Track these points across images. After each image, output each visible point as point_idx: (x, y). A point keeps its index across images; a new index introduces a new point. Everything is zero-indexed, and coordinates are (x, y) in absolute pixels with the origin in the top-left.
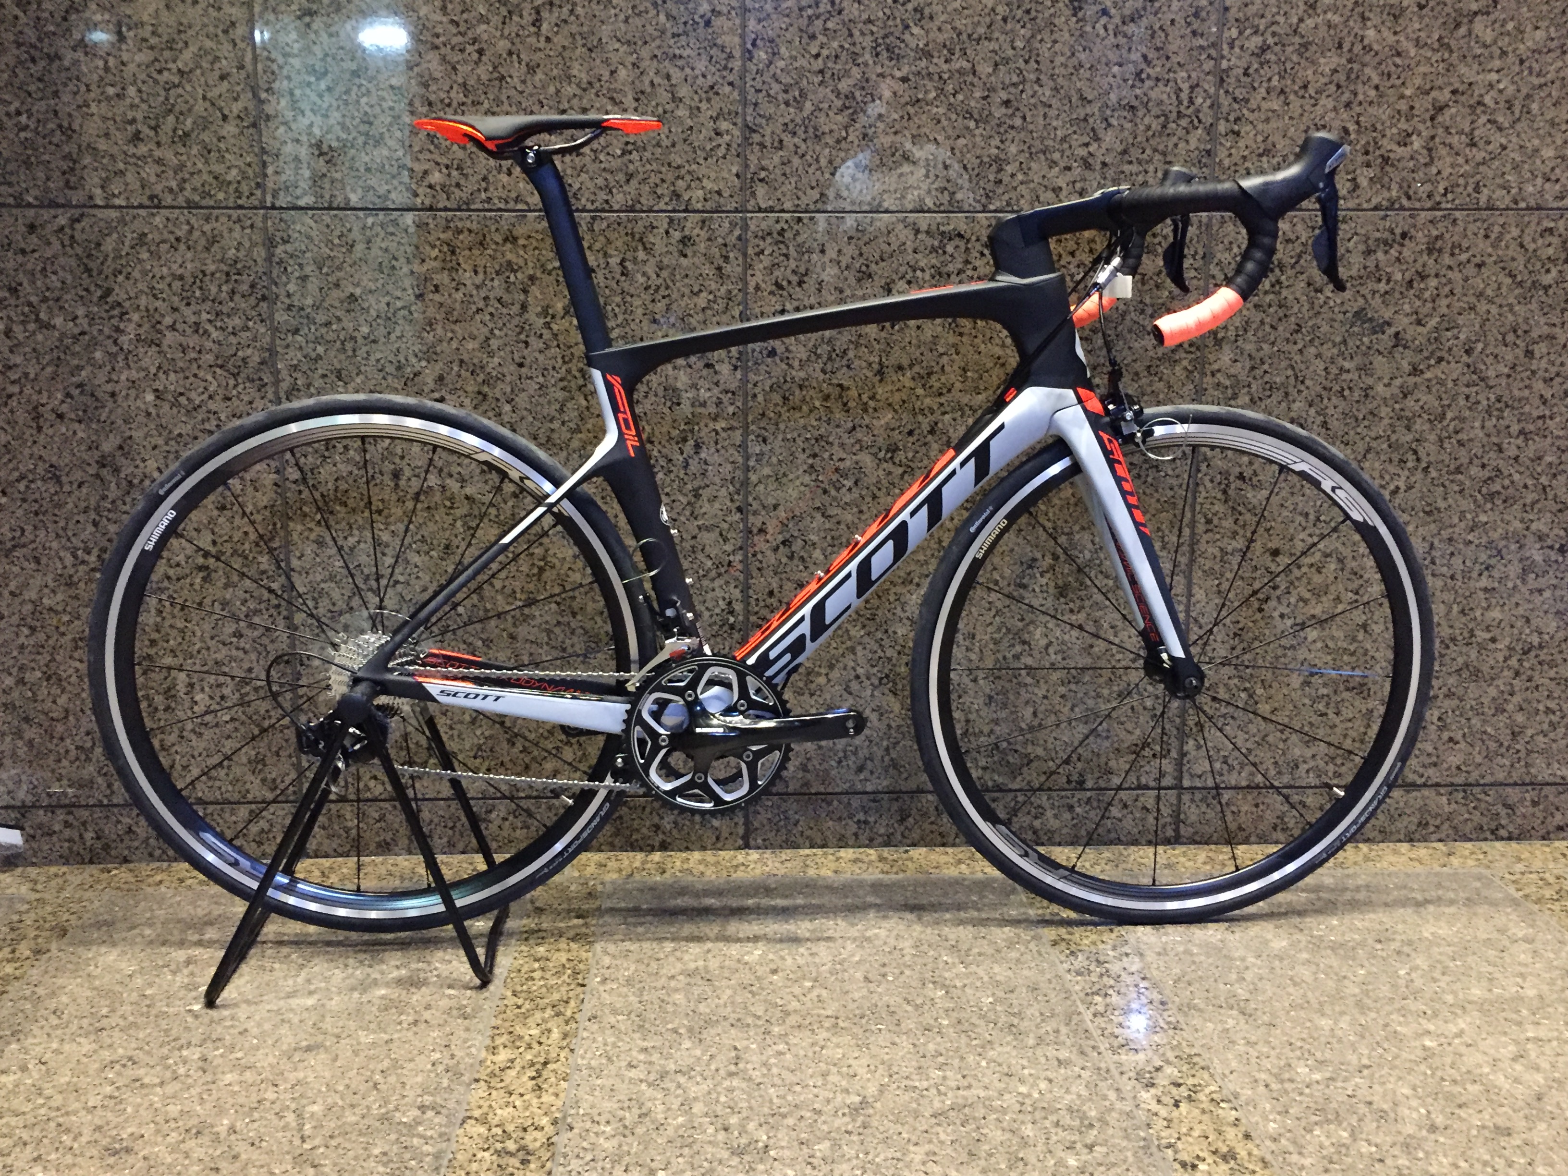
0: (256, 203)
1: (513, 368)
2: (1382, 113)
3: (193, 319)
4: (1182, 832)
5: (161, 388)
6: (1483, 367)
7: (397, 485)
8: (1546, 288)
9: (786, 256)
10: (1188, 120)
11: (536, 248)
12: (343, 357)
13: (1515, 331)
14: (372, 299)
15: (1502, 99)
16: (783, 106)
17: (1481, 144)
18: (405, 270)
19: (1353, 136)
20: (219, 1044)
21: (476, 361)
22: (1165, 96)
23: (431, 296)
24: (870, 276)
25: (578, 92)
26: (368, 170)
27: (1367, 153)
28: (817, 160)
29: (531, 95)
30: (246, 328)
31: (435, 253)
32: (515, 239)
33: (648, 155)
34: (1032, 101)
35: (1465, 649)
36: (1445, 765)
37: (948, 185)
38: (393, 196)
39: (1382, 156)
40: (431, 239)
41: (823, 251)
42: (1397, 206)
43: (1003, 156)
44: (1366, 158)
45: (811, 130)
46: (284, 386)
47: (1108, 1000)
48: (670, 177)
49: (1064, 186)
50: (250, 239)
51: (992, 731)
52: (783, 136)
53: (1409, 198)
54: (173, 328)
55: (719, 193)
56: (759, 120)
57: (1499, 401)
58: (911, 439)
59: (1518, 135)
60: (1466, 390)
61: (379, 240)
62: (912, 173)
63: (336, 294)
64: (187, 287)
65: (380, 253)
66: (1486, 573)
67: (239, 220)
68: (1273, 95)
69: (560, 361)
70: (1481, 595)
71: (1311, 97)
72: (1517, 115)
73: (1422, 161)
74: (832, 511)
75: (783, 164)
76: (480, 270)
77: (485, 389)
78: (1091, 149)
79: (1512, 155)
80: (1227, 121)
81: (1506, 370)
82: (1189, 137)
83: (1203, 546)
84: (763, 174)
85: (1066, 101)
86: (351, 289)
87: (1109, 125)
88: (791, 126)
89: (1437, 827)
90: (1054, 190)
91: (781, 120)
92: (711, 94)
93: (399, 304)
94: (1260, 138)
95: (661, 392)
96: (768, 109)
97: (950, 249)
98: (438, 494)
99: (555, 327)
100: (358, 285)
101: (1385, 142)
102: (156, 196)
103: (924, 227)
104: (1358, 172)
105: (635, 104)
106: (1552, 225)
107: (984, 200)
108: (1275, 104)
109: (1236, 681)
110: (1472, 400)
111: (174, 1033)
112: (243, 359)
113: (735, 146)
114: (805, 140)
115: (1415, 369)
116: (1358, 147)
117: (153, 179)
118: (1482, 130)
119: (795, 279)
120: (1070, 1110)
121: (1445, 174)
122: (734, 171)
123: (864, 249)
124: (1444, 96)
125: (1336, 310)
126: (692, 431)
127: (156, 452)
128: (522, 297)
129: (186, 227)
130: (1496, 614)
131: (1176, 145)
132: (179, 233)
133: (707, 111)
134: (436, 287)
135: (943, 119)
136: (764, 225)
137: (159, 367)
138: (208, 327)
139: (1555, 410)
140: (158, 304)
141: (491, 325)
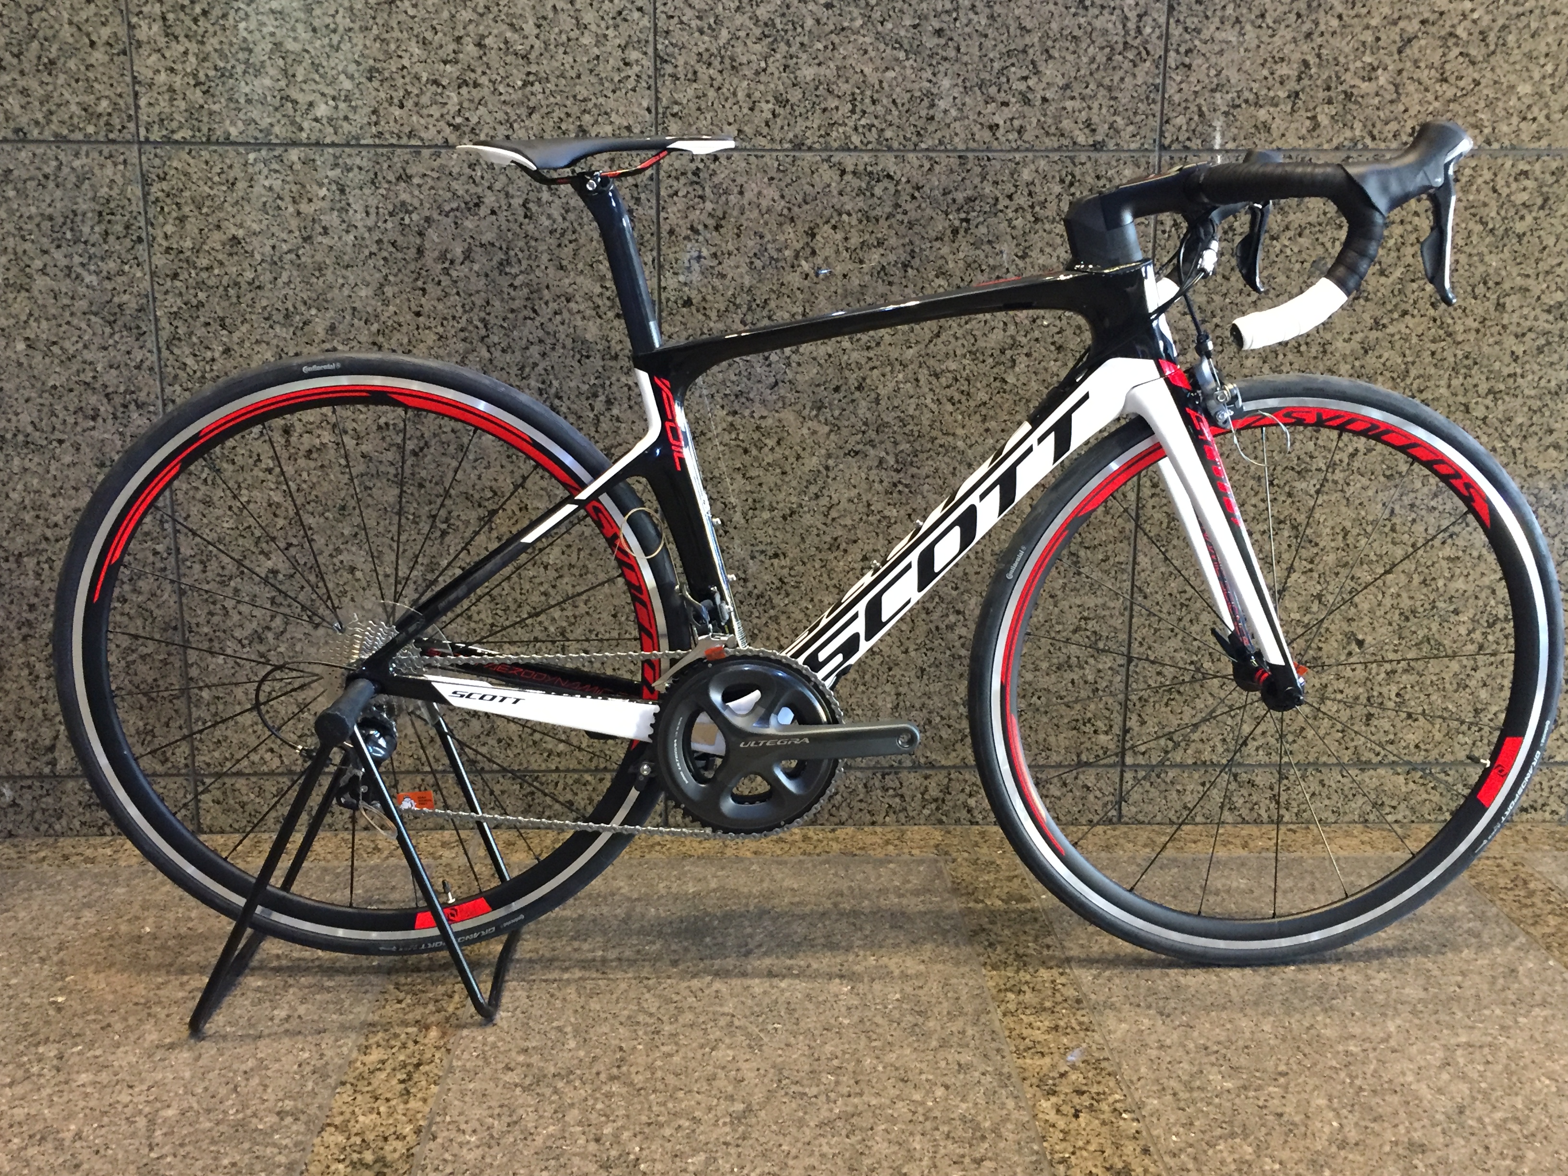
0: (129, 137)
1: (409, 317)
2: (1344, 45)
3: (63, 262)
4: (1124, 812)
5: (32, 336)
6: (1450, 321)
7: (287, 441)
8: (1520, 237)
9: (700, 197)
10: (1135, 52)
11: (432, 188)
12: (226, 304)
13: (1485, 283)
14: (256, 242)
15: (1476, 30)
16: (697, 34)
17: (1452, 79)
18: (291, 209)
19: (1313, 71)
20: (78, 1040)
21: (369, 309)
22: (1110, 25)
23: (320, 239)
24: (792, 220)
25: (475, 17)
26: (249, 101)
27: (1329, 89)
28: (735, 94)
29: (424, 20)
30: (121, 273)
31: (323, 192)
32: (410, 177)
33: (550, 86)
34: (967, 30)
35: (1425, 622)
36: (1403, 744)
37: (876, 122)
38: (277, 129)
39: (1345, 92)
40: (319, 176)
41: (741, 193)
42: (1360, 146)
43: (935, 91)
44: (1326, 93)
45: (727, 61)
46: (165, 335)
47: (1021, 997)
48: (575, 110)
49: (1001, 123)
50: (123, 176)
51: (923, 705)
52: (698, 67)
53: (1374, 138)
54: (43, 271)
55: (629, 128)
56: (670, 49)
57: (1467, 357)
58: (836, 396)
59: (1492, 69)
60: (1433, 347)
61: (262, 177)
62: (837, 108)
63: (217, 236)
64: (57, 229)
65: (263, 192)
66: (1449, 541)
67: (111, 156)
68: (1228, 26)
69: (459, 308)
70: (1444, 564)
71: (1268, 27)
72: (1492, 47)
73: (1388, 97)
74: (753, 473)
75: (698, 97)
76: (373, 211)
77: (381, 339)
78: (1031, 83)
79: (1485, 92)
80: (1177, 52)
81: (1476, 325)
82: (1136, 71)
83: (1148, 511)
84: (676, 108)
85: (1004, 30)
86: (233, 231)
87: (1051, 57)
88: (706, 56)
89: (1394, 808)
90: (991, 128)
91: (695, 49)
92: (619, 19)
93: (285, 247)
94: (1213, 72)
95: (569, 342)
96: (679, 36)
97: (878, 191)
98: (332, 452)
99: (454, 274)
100: (241, 226)
101: (1347, 77)
102: (21, 130)
103: (850, 168)
104: (1318, 110)
105: (537, 31)
106: (1527, 167)
107: (915, 139)
108: (1231, 35)
109: (1182, 654)
110: (1438, 356)
111: (33, 1028)
112: (119, 306)
113: (644, 77)
114: (721, 72)
115: (1377, 322)
116: (1319, 82)
117: (17, 110)
118: (1453, 64)
119: (711, 222)
120: (963, 1119)
121: (1412, 112)
122: (645, 104)
123: (786, 192)
124: (1412, 27)
125: (1293, 260)
126: (603, 386)
127: (30, 404)
128: (418, 241)
129: (54, 163)
130: (1460, 584)
131: (1122, 79)
132: (47, 170)
133: (615, 39)
134: (325, 228)
135: (870, 48)
136: (677, 164)
137: (31, 315)
138: (79, 270)
139: (1527, 367)
140: (28, 246)
141: (385, 271)
